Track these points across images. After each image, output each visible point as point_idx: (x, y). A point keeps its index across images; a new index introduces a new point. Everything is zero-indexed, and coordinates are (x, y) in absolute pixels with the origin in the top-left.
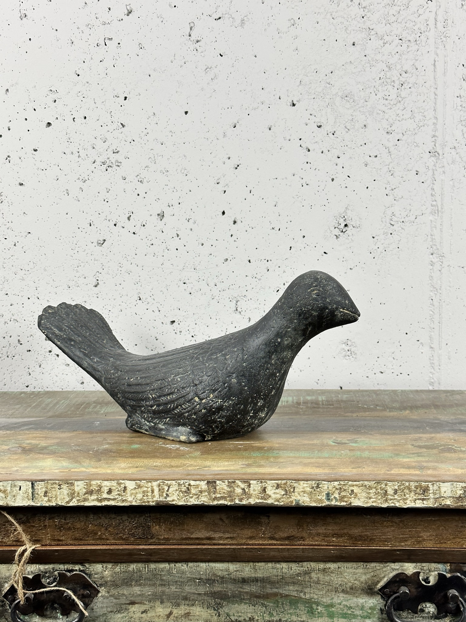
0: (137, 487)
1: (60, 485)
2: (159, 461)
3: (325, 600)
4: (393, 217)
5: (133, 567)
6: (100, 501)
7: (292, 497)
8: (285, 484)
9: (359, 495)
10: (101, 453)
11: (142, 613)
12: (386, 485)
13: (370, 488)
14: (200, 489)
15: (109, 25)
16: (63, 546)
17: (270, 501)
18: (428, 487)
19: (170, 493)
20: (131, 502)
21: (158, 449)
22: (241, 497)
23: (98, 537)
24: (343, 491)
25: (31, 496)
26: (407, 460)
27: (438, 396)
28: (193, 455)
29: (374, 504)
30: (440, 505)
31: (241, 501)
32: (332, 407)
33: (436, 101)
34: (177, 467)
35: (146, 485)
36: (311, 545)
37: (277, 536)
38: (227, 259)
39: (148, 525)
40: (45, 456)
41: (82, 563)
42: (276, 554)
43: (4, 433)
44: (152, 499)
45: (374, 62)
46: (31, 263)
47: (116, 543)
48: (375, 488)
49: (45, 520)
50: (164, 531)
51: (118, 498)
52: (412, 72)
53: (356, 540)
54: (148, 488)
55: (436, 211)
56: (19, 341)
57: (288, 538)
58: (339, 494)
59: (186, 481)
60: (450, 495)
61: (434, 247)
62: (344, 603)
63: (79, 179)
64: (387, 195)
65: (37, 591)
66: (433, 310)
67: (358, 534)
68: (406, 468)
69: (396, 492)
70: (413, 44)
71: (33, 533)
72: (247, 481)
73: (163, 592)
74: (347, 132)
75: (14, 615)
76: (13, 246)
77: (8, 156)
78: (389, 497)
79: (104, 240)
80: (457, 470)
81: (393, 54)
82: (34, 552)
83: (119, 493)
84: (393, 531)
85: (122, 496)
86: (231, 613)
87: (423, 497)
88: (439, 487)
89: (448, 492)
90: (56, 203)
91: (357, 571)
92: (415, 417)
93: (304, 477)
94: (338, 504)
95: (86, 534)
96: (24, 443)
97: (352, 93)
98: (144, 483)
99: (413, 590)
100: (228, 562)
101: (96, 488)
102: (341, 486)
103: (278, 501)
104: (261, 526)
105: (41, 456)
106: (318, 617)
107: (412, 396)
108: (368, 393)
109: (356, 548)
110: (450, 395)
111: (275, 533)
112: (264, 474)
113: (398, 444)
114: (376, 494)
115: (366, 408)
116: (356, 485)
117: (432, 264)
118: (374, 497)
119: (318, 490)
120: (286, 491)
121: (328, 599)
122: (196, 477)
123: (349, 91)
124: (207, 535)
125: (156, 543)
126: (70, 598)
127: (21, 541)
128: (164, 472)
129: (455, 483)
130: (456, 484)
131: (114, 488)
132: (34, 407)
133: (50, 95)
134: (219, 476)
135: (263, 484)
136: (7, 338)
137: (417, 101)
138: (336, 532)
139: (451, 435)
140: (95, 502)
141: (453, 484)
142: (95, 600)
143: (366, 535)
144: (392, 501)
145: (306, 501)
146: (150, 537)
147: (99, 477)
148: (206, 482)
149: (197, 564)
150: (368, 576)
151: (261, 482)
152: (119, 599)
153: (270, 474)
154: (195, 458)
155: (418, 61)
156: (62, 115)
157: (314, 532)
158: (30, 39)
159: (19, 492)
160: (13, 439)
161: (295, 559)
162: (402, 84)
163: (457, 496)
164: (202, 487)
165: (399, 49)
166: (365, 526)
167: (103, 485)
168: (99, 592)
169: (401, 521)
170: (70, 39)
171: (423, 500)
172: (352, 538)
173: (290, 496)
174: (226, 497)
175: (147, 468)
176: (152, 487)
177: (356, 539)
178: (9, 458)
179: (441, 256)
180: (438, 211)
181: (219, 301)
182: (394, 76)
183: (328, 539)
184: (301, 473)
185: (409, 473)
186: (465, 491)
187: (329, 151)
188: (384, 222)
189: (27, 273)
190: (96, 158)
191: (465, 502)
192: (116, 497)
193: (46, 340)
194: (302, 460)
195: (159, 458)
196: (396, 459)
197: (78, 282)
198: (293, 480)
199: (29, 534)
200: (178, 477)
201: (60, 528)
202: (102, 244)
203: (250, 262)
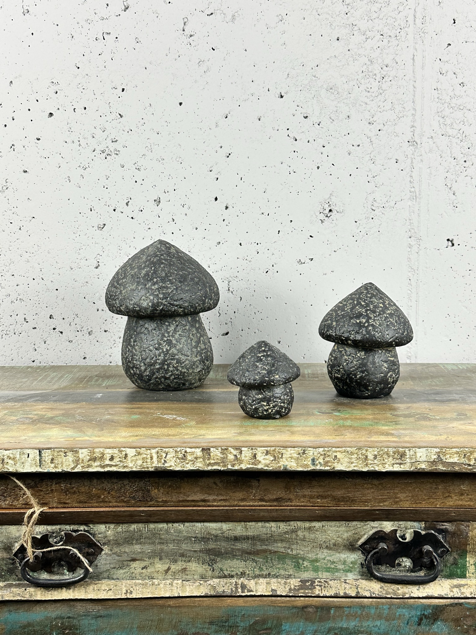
0: (137, 454)
1: (65, 453)
2: (157, 430)
3: (310, 556)
4: (374, 202)
5: (134, 527)
6: (103, 467)
7: (280, 462)
8: (274, 450)
9: (341, 460)
10: (104, 423)
11: (142, 569)
12: (366, 451)
13: (352, 453)
14: (195, 456)
15: (107, 20)
16: (69, 509)
17: (260, 466)
18: (405, 452)
19: (168, 460)
20: (131, 468)
21: (157, 419)
22: (234, 463)
23: (101, 500)
24: (327, 457)
25: (39, 462)
26: (386, 428)
27: (414, 369)
28: (189, 425)
29: (356, 469)
30: (416, 468)
31: (234, 467)
32: (317, 379)
33: (414, 93)
34: (174, 435)
35: (146, 453)
36: (298, 506)
37: (266, 498)
38: (220, 242)
39: (148, 489)
40: (51, 426)
41: (86, 524)
42: (266, 514)
43: (13, 404)
44: (151, 465)
45: (357, 57)
46: (36, 246)
47: (118, 505)
48: (357, 453)
49: (52, 485)
50: (163, 494)
51: (119, 464)
52: (392, 66)
53: (339, 501)
54: (147, 455)
55: (415, 197)
56: (25, 319)
57: (277, 500)
58: (324, 459)
59: (183, 448)
60: (425, 459)
61: (412, 231)
62: (327, 558)
63: (80, 166)
64: (369, 182)
65: (45, 550)
66: (410, 290)
67: (341, 496)
68: (385, 435)
69: (375, 457)
70: (393, 39)
71: (41, 497)
73: (162, 550)
74: (332, 123)
75: (24, 572)
76: (18, 230)
77: (13, 145)
78: (370, 462)
79: (104, 225)
80: (432, 436)
81: (375, 48)
82: (42, 514)
83: (120, 459)
84: (373, 492)
85: (123, 462)
86: (224, 568)
87: (400, 462)
88: (415, 452)
89: (423, 457)
90: (58, 189)
91: (340, 529)
93: (292, 444)
94: (322, 468)
95: (90, 497)
96: (31, 414)
97: (337, 86)
98: (144, 450)
99: (391, 546)
100: (221, 522)
101: (100, 456)
102: (325, 452)
103: (268, 466)
104: (252, 489)
105: (48, 426)
106: (304, 571)
109: (338, 508)
110: (426, 368)
111: (265, 495)
112: (254, 441)
114: (357, 459)
116: (339, 451)
117: (410, 246)
118: (355, 462)
119: (305, 455)
120: (275, 457)
121: (313, 554)
122: (191, 444)
123: (333, 84)
124: (202, 498)
125: (155, 505)
126: (76, 556)
127: (29, 504)
128: (162, 440)
130: (431, 450)
131: (116, 455)
132: (41, 381)
133: (52, 86)
134: (213, 444)
135: (254, 451)
136: (14, 316)
137: (397, 93)
138: (321, 494)
139: (427, 405)
140: (98, 468)
141: (427, 450)
142: (99, 557)
143: (348, 496)
144: (372, 465)
145: (293, 466)
146: (149, 500)
147: (102, 446)
148: (201, 449)
149: (193, 524)
150: (350, 534)
151: (252, 449)
152: (121, 556)
153: (260, 441)
154: (191, 427)
155: (398, 56)
156: (63, 106)
157: (300, 494)
158: (32, 34)
159: (27, 459)
160: (21, 411)
161: (283, 519)
162: (383, 78)
163: (432, 460)
164: (197, 454)
165: (380, 44)
166: (347, 488)
167: (105, 452)
168: (102, 550)
169: (380, 484)
170: (70, 34)
171: (400, 464)
172: (335, 499)
173: (278, 461)
174: (219, 462)
175: (146, 437)
176: (151, 454)
177: (339, 499)
178: (18, 428)
179: (418, 239)
182: (375, 70)
183: (313, 500)
184: (288, 441)
185: (387, 439)
186: (439, 456)
187: (315, 140)
188: (366, 207)
189: (31, 255)
190: (96, 146)
191: (439, 466)
192: (118, 463)
193: (50, 318)
194: (289, 429)
195: (157, 427)
196: (376, 427)
197: (80, 264)
198: (281, 447)
199: (38, 498)
200: (175, 444)
201: (65, 492)
202: (103, 228)
203: (241, 245)
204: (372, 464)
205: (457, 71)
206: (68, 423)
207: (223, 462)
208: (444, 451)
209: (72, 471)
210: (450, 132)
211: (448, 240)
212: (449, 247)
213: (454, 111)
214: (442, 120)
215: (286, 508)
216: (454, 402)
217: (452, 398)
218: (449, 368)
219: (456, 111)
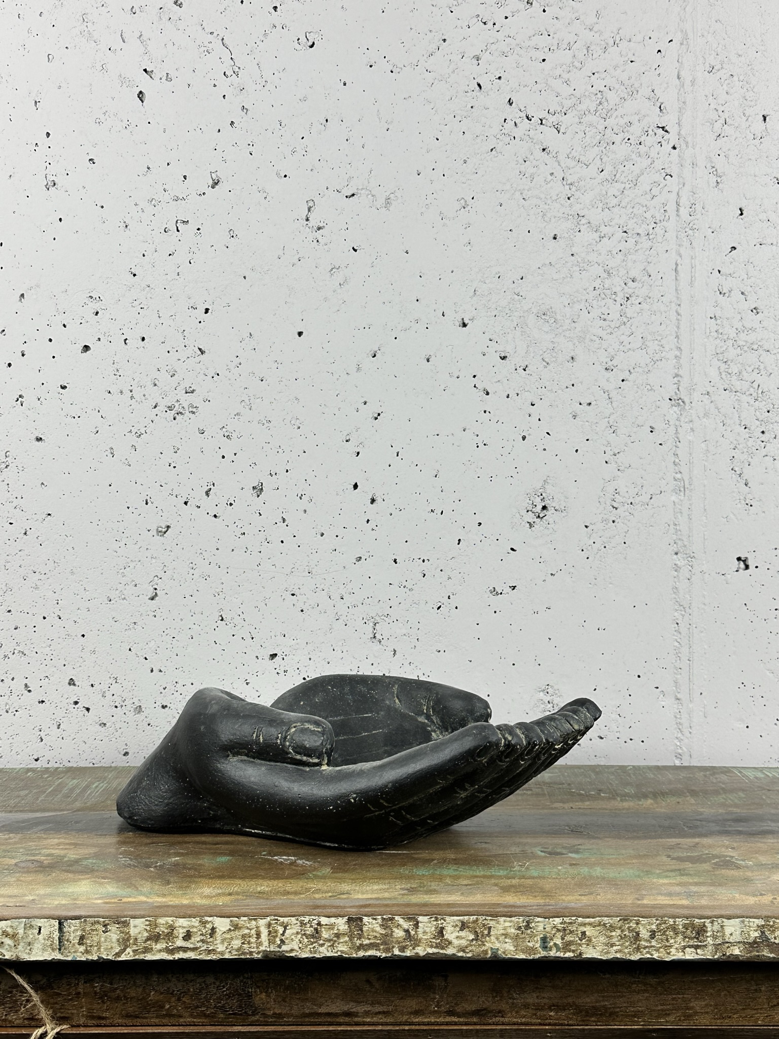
0: (232, 929)
1: (104, 926)
2: (265, 883)
4: (616, 495)
6: (171, 951)
7: (486, 943)
8: (475, 922)
9: (594, 940)
10: (170, 870)
12: (637, 924)
13: (612, 928)
14: (336, 932)
15: (183, 201)
16: (108, 1028)
17: (450, 951)
18: (704, 926)
19: (287, 939)
20: (222, 953)
21: (262, 863)
22: (404, 944)
23: (164, 1013)
24: (569, 934)
25: (58, 943)
26: (665, 881)
27: (692, 776)
28: (319, 874)
29: (618, 955)
30: (723, 955)
31: (404, 952)
32: (529, 792)
33: (678, 323)
35: (248, 925)
36: (515, 1024)
37: (459, 1009)
38: (360, 558)
39: (249, 992)
40: (77, 876)
43: (6, 836)
44: (258, 948)
45: (585, 265)
46: (51, 562)
47: (194, 1022)
48: (620, 928)
49: (78, 984)
50: (275, 1001)
51: (200, 947)
52: (642, 281)
53: (587, 1014)
54: (251, 929)
55: (682, 489)
56: (26, 685)
57: (477, 1013)
58: (563, 939)
59: (313, 917)
60: (739, 939)
61: (679, 543)
63: (131, 431)
64: (606, 462)
66: (679, 640)
67: (591, 1005)
68: (665, 895)
69: (653, 934)
70: (644, 238)
71: (58, 1006)
72: (412, 918)
74: (546, 367)
76: (22, 534)
77: (20, 396)
78: (643, 943)
79: (168, 527)
80: (747, 897)
81: (614, 252)
83: (202, 938)
84: (647, 999)
85: (207, 943)
87: (696, 943)
88: (722, 926)
89: (736, 935)
90: (93, 469)
92: (663, 810)
93: (506, 910)
94: (558, 954)
95: (145, 1008)
96: (40, 854)
97: (553, 310)
98: (245, 921)
101: (166, 931)
102: (565, 926)
103: (464, 951)
104: (434, 993)
105: (70, 875)
107: (652, 776)
108: (582, 770)
109: (586, 1027)
110: (711, 775)
111: (458, 1005)
112: (439, 905)
113: (645, 855)
114: (622, 938)
115: (582, 795)
116: (590, 924)
117: (677, 568)
118: (617, 943)
119: (529, 931)
120: (476, 933)
122: (329, 910)
123: (547, 307)
124: (346, 1008)
125: (261, 1021)
127: (37, 1020)
128: (275, 902)
129: (748, 920)
130: (749, 922)
131: (195, 930)
132: (51, 794)
133: (90, 304)
134: (366, 910)
135: (439, 922)
136: (8, 681)
137: (650, 323)
138: (555, 1001)
139: (725, 840)
140: (162, 953)
141: (743, 922)
143: (604, 1006)
144: (647, 950)
145: (508, 949)
146: (250, 1013)
147: (170, 911)
148: (345, 919)
151: (436, 919)
153: (449, 905)
154: (324, 877)
155: (652, 265)
156: (107, 335)
157: (519, 1002)
158: (60, 220)
159: (37, 936)
160: (22, 848)
162: (628, 298)
163: (751, 940)
164: (339, 928)
165: (623, 245)
166: (602, 991)
167: (177, 924)
169: (659, 983)
170: (122, 222)
171: (697, 947)
172: (581, 1012)
173: (483, 942)
174: (378, 944)
175: (247, 896)
176: (257, 927)
177: (587, 1012)
178: (18, 880)
179: (690, 557)
180: (684, 488)
181: (347, 622)
182: (615, 286)
183: (542, 1013)
184: (499, 904)
185: (672, 903)
186: (763, 933)
187: (518, 394)
188: (602, 503)
189: (42, 577)
190: (159, 400)
191: (763, 951)
192: (198, 945)
193: (70, 684)
194: (496, 881)
195: (263, 878)
196: (648, 880)
197: (125, 592)
198: (487, 915)
199: (52, 1008)
200: (301, 911)
201: (101, 998)
202: (165, 532)
203: (396, 563)
204: (645, 947)
205: (747, 290)
206: (105, 870)
207: (385, 943)
208: (771, 923)
209: (116, 960)
210: (738, 385)
211: (739, 559)
212: (741, 571)
213: (742, 351)
214: (723, 366)
215: (494, 1027)
216: (770, 836)
217: (767, 828)
218: (751, 774)
219: (746, 352)
